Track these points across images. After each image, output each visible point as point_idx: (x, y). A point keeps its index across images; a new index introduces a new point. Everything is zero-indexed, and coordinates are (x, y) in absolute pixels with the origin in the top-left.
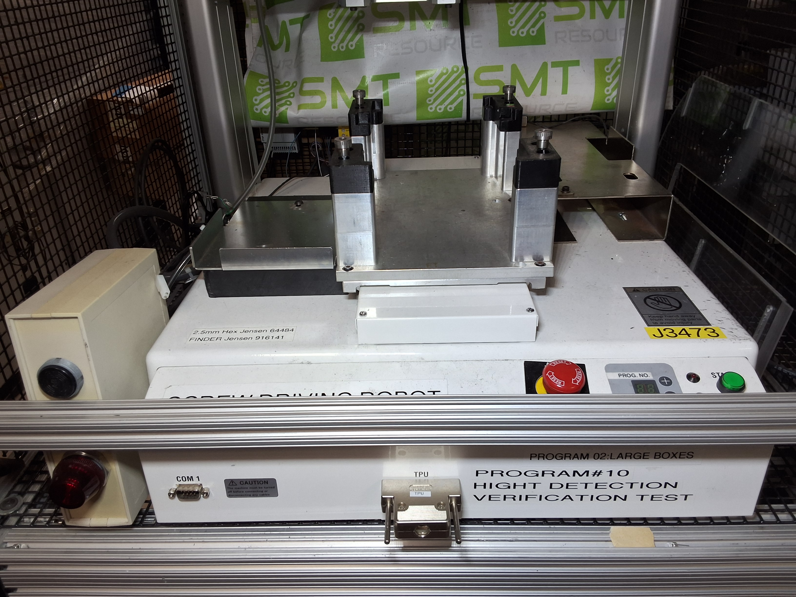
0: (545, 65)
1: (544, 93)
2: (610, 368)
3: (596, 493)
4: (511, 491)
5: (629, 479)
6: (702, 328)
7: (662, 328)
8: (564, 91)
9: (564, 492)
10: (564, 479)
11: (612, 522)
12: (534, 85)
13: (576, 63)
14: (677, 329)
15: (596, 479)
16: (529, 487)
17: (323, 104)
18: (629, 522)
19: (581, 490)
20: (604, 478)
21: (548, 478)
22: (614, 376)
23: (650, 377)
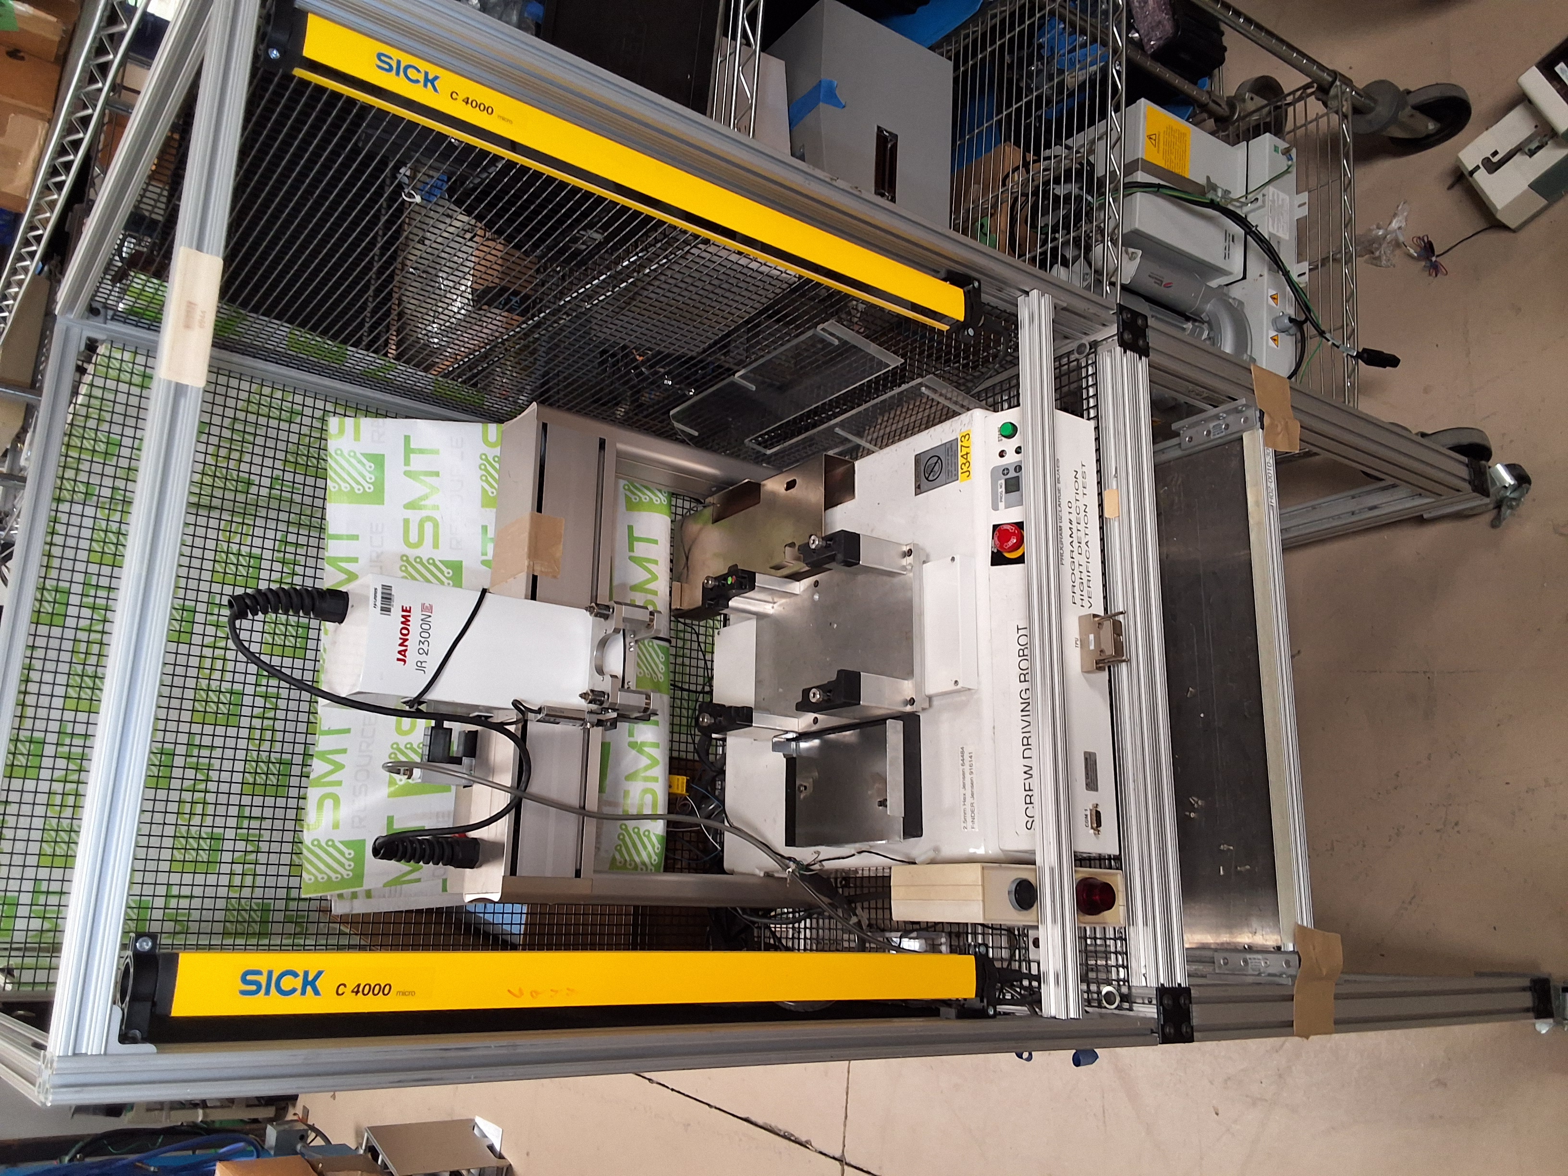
0: (630, 558)
1: (656, 562)
2: (995, 507)
3: (1083, 524)
4: (1085, 581)
5: (1073, 501)
6: (960, 444)
7: (960, 471)
8: (655, 542)
9: (1083, 545)
10: (1075, 544)
11: (1101, 516)
12: (649, 571)
13: (630, 528)
14: (961, 461)
15: (1074, 522)
16: (1081, 569)
17: (653, 793)
18: (1101, 505)
19: (1081, 534)
20: (1073, 517)
21: (1075, 555)
22: (1002, 505)
23: (1003, 482)
